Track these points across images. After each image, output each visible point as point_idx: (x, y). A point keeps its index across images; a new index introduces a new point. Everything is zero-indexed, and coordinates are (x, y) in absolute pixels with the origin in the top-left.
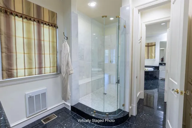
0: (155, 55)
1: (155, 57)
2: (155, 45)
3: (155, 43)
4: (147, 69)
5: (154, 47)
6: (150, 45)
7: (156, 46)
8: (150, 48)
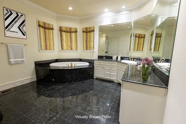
0: (93, 45)
1: (93, 47)
2: (93, 31)
3: (94, 27)
4: (73, 65)
5: (92, 33)
6: (88, 30)
7: (95, 32)
8: (88, 34)
